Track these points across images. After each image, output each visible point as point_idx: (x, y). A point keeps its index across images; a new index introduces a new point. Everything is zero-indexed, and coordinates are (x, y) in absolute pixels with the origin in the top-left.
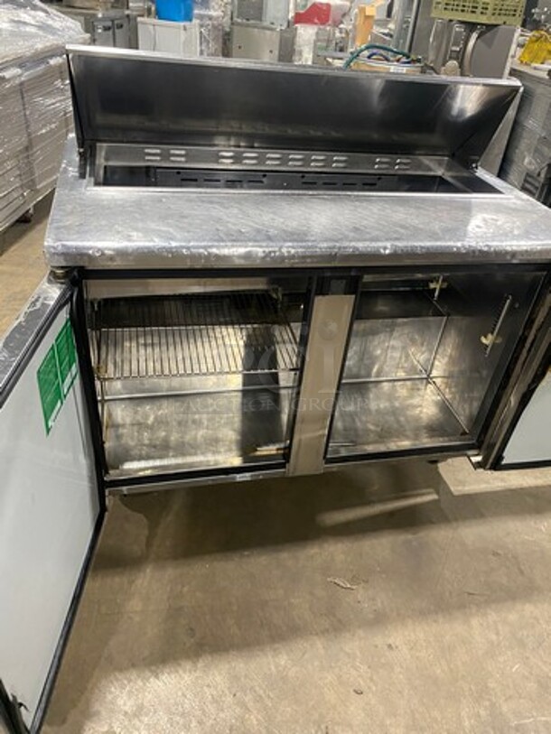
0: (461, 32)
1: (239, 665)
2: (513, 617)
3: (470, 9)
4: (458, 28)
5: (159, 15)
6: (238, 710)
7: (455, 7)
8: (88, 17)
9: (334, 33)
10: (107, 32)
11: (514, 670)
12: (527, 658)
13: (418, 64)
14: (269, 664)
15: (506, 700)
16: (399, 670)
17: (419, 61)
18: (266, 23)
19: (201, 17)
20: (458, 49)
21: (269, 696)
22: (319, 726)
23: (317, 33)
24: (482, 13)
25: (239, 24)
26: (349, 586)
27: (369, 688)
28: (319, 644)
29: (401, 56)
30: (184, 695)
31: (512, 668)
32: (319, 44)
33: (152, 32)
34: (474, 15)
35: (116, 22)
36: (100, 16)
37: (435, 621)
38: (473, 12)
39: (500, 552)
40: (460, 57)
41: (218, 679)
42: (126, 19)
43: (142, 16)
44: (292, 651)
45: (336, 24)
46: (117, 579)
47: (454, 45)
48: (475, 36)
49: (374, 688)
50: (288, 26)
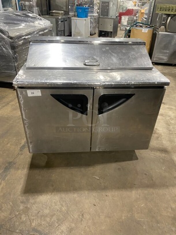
0: (165, 17)
1: (63, 195)
2: (146, 192)
3: (168, 10)
4: (164, 16)
5: (78, 16)
6: (60, 206)
7: (163, 10)
8: (56, 19)
9: (134, 18)
10: (62, 22)
11: (142, 206)
12: (147, 203)
13: (153, 28)
14: (71, 196)
15: (137, 213)
16: (107, 202)
17: (153, 26)
18: (110, 17)
19: (91, 16)
20: (164, 22)
21: (69, 204)
22: (81, 213)
23: (128, 18)
24: (172, 11)
25: (101, 18)
26: (98, 178)
27: (98, 205)
28: (86, 192)
29: (147, 25)
30: (47, 201)
31: (142, 205)
32: (129, 21)
33: (75, 21)
34: (169, 12)
35: (65, 19)
36: (60, 18)
37: (122, 191)
38: (169, 11)
39: (147, 174)
40: (165, 25)
41: (57, 198)
42: (68, 18)
43: (73, 17)
44: (78, 193)
45: (135, 15)
46: (36, 171)
47: (163, 21)
48: (170, 18)
49: (99, 205)
50: (116, 18)
